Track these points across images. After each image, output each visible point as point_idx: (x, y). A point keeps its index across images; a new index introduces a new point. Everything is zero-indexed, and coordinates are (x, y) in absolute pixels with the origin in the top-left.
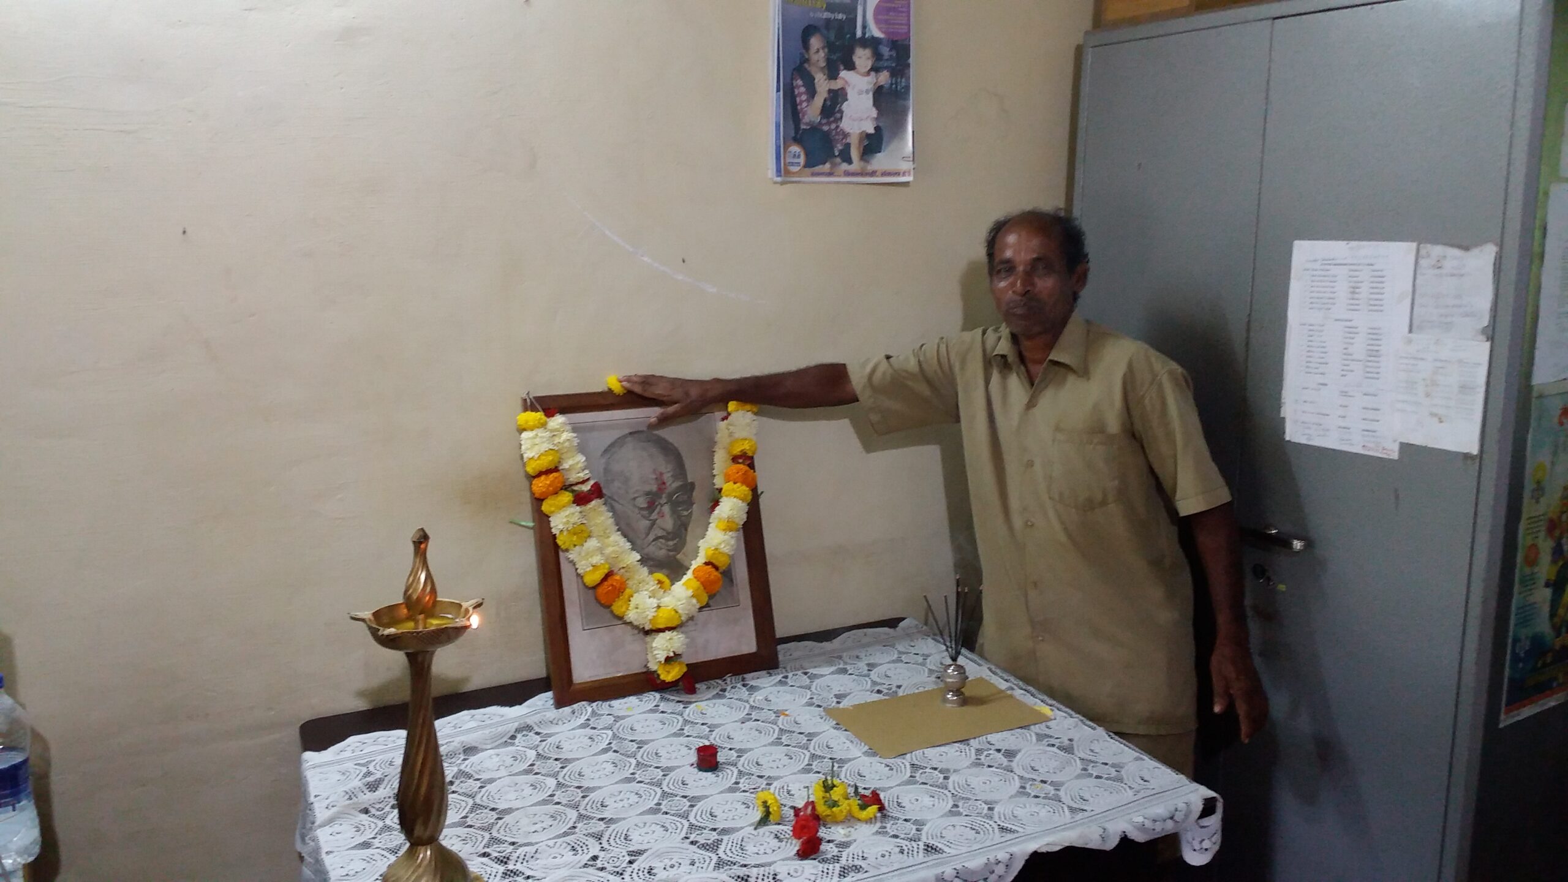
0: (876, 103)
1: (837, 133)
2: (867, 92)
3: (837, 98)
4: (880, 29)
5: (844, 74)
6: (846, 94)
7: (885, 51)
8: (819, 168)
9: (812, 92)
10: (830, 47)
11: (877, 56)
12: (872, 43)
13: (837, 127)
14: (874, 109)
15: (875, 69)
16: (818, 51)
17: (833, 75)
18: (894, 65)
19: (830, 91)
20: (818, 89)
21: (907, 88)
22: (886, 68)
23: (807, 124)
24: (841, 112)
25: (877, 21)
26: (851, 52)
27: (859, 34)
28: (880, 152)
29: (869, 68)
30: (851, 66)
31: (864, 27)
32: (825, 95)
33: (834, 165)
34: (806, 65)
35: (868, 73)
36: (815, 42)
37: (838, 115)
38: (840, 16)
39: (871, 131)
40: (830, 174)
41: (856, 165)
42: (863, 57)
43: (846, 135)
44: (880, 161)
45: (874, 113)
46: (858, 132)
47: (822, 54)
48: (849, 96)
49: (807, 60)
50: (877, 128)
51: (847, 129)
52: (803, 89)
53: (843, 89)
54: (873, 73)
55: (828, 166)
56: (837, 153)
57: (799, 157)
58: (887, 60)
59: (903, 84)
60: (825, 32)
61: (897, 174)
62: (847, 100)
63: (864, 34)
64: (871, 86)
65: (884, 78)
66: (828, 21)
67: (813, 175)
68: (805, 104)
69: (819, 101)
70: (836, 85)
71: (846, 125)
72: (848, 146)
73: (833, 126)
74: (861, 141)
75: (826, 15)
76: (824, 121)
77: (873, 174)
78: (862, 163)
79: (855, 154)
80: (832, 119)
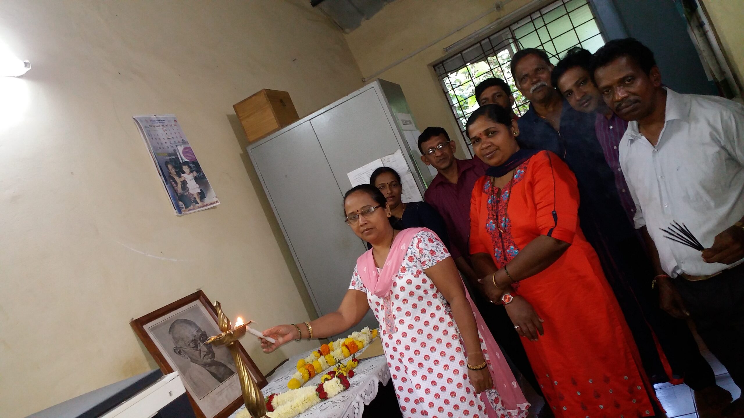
0: (197, 182)
1: (190, 195)
2: (192, 179)
3: (184, 183)
4: (186, 159)
5: (182, 175)
6: (186, 182)
7: (191, 165)
8: (190, 208)
9: (176, 183)
10: (174, 167)
11: (190, 167)
12: (186, 163)
13: (189, 193)
14: (197, 184)
15: (191, 172)
16: (172, 170)
17: (180, 177)
18: (196, 169)
19: (181, 182)
20: (177, 182)
21: (204, 175)
22: (195, 170)
23: (180, 194)
24: (188, 188)
25: (185, 156)
26: (182, 168)
27: (181, 161)
28: (205, 197)
29: (189, 172)
30: (184, 173)
31: (182, 159)
32: (180, 183)
33: (194, 206)
34: (171, 175)
35: (190, 174)
36: (170, 167)
37: (187, 189)
38: (173, 157)
39: (200, 192)
40: (194, 209)
41: (200, 204)
42: (186, 168)
43: (193, 195)
44: (207, 200)
45: (198, 186)
46: (196, 193)
47: (173, 170)
48: (188, 182)
49: (170, 173)
50: (201, 190)
51: (192, 193)
52: (173, 183)
53: (185, 180)
54: (191, 173)
55: (192, 206)
56: (193, 201)
57: (182, 205)
58: (193, 168)
59: (202, 174)
60: (171, 163)
61: (214, 203)
62: (187, 183)
63: (183, 161)
64: (193, 177)
65: (195, 174)
66: (170, 159)
67: (189, 210)
68: (176, 187)
69: (179, 185)
70: (182, 179)
71: (191, 191)
72: (195, 198)
73: (187, 193)
74: (198, 195)
75: (169, 158)
76: (184, 192)
77: (207, 205)
78: (202, 203)
79: (198, 200)
80: (186, 191)
